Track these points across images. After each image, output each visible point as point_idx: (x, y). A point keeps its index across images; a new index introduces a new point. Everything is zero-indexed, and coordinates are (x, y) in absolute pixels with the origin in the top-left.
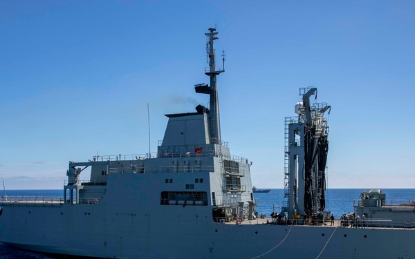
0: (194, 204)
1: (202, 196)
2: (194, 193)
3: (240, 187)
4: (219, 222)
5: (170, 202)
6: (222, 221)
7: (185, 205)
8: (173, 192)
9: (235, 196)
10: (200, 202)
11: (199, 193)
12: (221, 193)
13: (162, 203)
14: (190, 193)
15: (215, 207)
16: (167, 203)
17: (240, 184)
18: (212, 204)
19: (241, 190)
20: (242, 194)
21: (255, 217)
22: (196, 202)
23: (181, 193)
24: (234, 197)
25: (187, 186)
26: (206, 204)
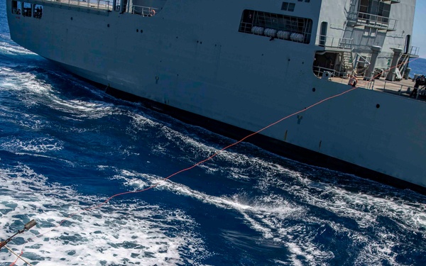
0: (289, 39)
1: (304, 26)
2: (294, 18)
3: (386, 21)
4: (321, 75)
5: (255, 29)
6: (327, 75)
7: (274, 37)
8: (261, 13)
9: (373, 35)
10: (299, 36)
11: (301, 20)
12: (343, 26)
13: (242, 30)
14: (287, 17)
15: (321, 49)
16: (249, 31)
17: (388, 16)
18: (317, 43)
19: (390, 27)
20: (388, 34)
21: (399, 76)
22: (293, 35)
23: (273, 15)
24: (369, 37)
25: (285, 6)
26: (307, 40)
